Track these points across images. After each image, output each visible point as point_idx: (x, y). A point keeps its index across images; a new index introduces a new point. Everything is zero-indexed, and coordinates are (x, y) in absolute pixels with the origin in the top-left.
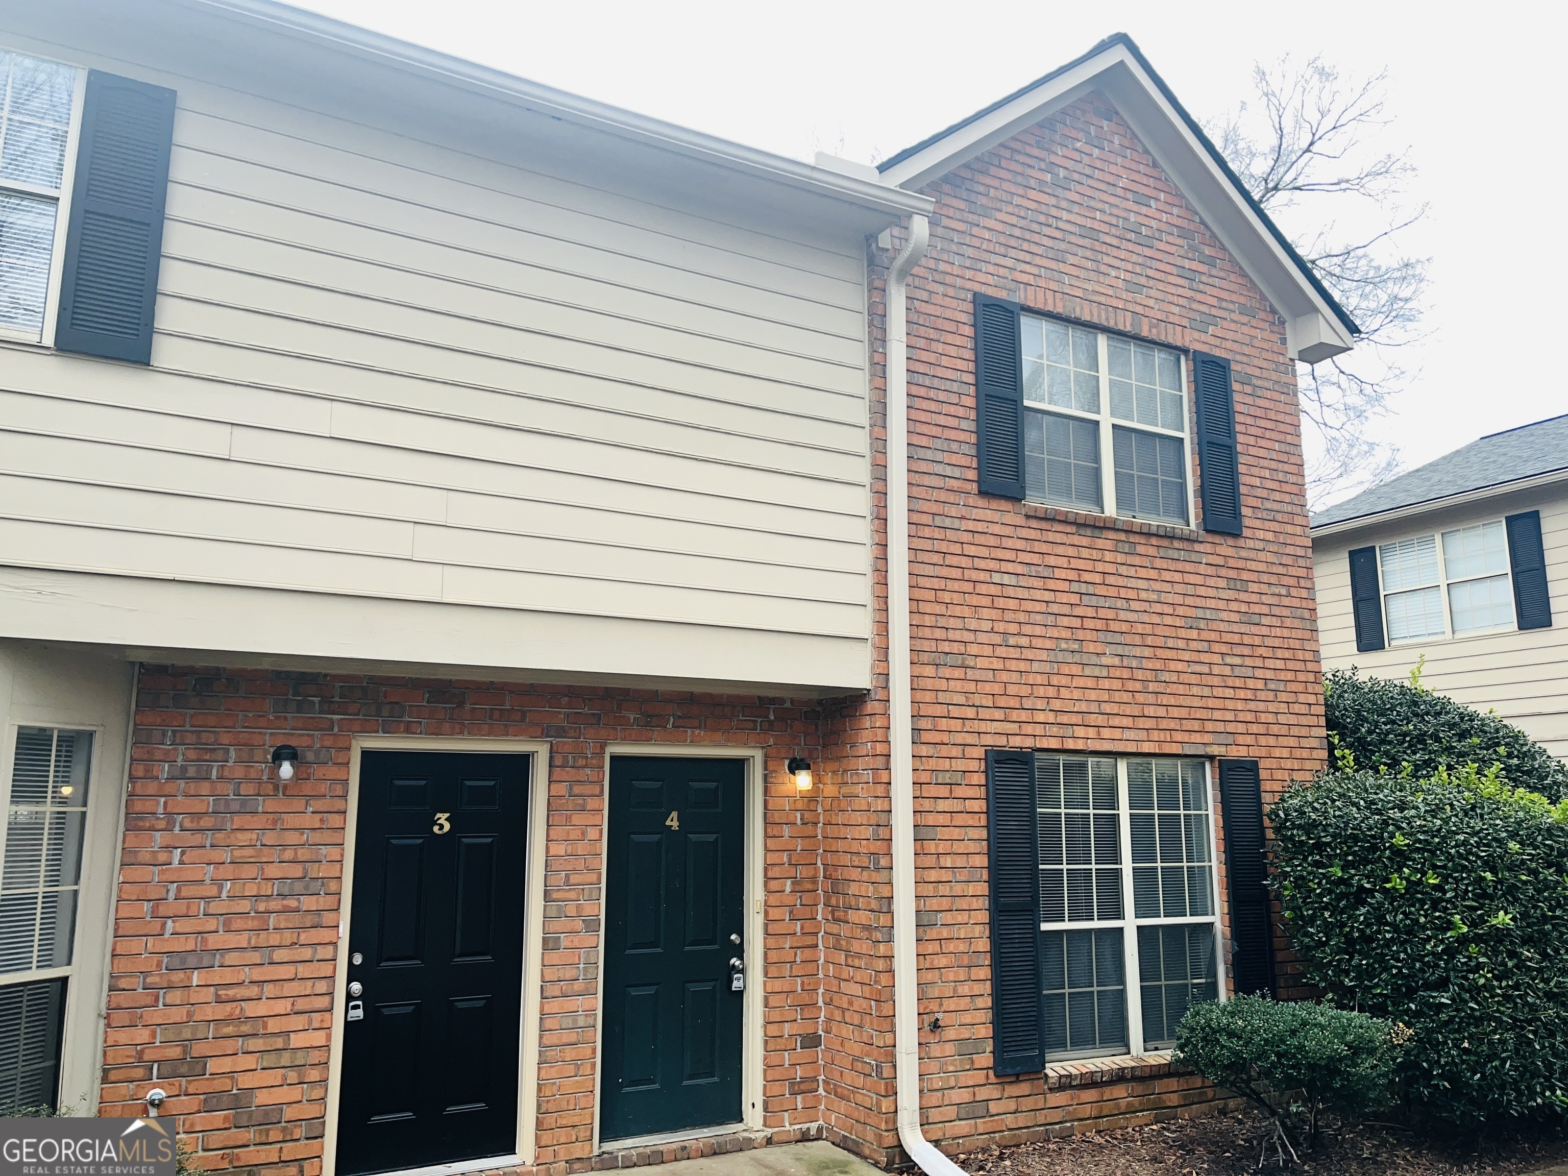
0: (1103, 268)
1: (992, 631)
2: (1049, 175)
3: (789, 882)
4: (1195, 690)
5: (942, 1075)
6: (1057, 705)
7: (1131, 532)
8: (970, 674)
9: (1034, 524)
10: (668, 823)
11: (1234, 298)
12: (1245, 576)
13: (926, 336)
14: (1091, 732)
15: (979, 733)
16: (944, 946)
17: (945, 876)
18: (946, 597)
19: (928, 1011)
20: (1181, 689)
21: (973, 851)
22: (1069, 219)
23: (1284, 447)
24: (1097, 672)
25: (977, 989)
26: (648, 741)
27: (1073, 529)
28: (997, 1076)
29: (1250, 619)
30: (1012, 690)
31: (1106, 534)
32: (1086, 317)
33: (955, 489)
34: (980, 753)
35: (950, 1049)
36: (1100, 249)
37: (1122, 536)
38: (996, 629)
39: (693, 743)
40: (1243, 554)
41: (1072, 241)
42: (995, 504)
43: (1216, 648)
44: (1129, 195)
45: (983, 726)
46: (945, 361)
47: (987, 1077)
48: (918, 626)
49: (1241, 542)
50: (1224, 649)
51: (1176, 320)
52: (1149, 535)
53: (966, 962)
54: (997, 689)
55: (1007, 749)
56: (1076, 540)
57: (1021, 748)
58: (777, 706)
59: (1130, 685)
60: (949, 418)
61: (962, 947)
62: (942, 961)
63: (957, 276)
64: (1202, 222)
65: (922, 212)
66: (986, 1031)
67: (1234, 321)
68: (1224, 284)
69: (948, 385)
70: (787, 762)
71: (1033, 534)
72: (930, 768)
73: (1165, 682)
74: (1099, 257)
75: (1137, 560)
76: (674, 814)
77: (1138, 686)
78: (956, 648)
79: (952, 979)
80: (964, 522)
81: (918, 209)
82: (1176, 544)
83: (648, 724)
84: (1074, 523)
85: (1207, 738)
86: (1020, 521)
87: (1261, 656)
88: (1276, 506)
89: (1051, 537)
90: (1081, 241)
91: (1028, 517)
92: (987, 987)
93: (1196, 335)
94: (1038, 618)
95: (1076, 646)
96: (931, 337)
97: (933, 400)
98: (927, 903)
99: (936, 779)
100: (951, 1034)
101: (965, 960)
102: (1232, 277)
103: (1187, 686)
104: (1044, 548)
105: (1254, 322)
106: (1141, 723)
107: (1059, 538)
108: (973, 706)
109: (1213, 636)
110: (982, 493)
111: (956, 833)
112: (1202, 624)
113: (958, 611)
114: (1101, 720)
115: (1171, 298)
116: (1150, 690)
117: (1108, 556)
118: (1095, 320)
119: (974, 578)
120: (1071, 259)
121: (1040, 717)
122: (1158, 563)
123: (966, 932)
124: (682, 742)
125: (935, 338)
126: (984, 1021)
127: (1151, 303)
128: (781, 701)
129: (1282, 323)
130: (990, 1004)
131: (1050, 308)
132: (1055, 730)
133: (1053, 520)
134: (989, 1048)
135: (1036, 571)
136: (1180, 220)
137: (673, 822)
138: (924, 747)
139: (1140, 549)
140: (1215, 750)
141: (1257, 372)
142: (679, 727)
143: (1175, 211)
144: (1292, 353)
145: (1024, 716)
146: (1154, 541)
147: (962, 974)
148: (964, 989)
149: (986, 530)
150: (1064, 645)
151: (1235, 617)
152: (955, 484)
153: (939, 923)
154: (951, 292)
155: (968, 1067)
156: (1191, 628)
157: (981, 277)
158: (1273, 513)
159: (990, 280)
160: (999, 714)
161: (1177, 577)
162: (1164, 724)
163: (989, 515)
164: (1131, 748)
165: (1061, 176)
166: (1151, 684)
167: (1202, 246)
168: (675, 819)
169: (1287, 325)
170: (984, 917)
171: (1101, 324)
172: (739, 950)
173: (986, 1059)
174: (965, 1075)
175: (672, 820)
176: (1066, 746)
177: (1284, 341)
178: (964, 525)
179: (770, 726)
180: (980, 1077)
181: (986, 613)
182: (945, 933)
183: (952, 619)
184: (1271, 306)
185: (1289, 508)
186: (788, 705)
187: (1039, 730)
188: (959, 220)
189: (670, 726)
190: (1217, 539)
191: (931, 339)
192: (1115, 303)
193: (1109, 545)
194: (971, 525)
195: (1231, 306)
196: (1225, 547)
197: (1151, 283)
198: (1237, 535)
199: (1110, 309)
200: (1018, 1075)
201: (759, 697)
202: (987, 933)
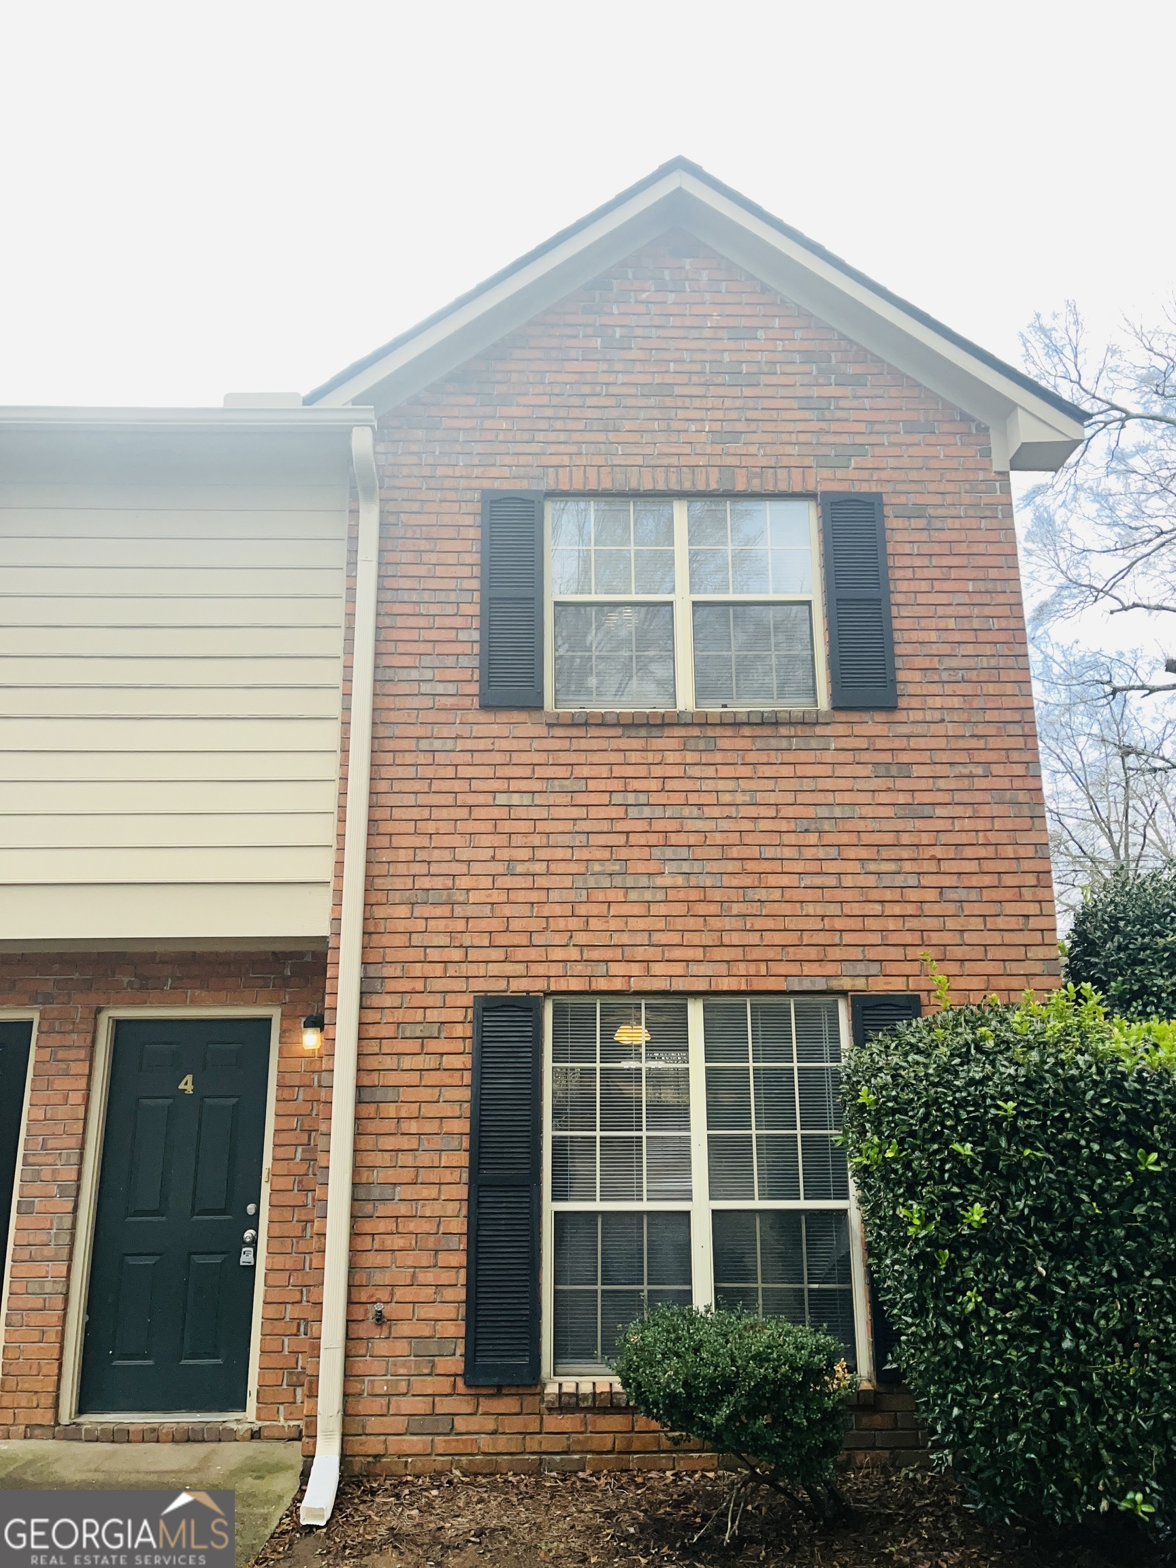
0: (675, 425)
1: (493, 859)
2: (599, 340)
3: (300, 1149)
4: (810, 908)
5: (389, 1377)
6: (581, 938)
7: (707, 724)
8: (458, 910)
9: (559, 732)
10: (181, 1086)
11: (896, 416)
12: (905, 757)
13: (416, 549)
14: (635, 969)
15: (467, 977)
16: (400, 1225)
17: (405, 1143)
18: (431, 827)
19: (374, 1300)
20: (786, 909)
21: (449, 1114)
22: (625, 381)
23: (982, 586)
24: (648, 895)
25: (446, 1277)
26: (142, 1003)
27: (619, 731)
28: (468, 1385)
29: (912, 811)
30: (515, 925)
31: (668, 732)
32: (647, 485)
33: (449, 707)
34: (468, 1000)
35: (401, 1347)
36: (673, 405)
37: (696, 731)
38: (497, 857)
39: (194, 1003)
40: (904, 729)
41: (628, 405)
42: (503, 717)
43: (851, 853)
44: (724, 334)
45: (473, 970)
46: (440, 571)
47: (454, 1385)
48: (389, 862)
49: (900, 716)
50: (864, 853)
51: (793, 462)
52: (736, 724)
53: (431, 1245)
54: (496, 925)
55: (508, 994)
56: (623, 743)
57: (528, 992)
58: (294, 961)
59: (702, 909)
60: (443, 631)
61: (427, 1226)
62: (398, 1242)
63: (461, 477)
64: (843, 337)
65: (362, 423)
66: (457, 1329)
67: (895, 444)
68: (881, 403)
69: (442, 597)
70: (303, 1020)
71: (557, 744)
72: (395, 1020)
73: (759, 901)
74: (672, 413)
75: (718, 757)
76: (189, 1078)
77: (713, 909)
78: (438, 883)
79: (410, 1263)
80: (459, 741)
81: (356, 421)
82: (784, 731)
83: (143, 987)
84: (616, 725)
85: (830, 969)
86: (543, 731)
87: (933, 858)
88: (966, 663)
89: (583, 744)
90: (642, 402)
91: (550, 725)
92: (462, 1276)
93: (827, 473)
94: (562, 840)
95: (616, 867)
96: (422, 548)
97: (422, 615)
98: (380, 1175)
99: (403, 1032)
100: (404, 1329)
101: (431, 1243)
102: (894, 392)
103: (798, 905)
104: (573, 758)
105: (932, 439)
106: (718, 954)
107: (595, 744)
108: (461, 946)
109: (845, 839)
110: (484, 707)
111: (425, 1094)
112: (827, 826)
113: (447, 841)
114: (651, 953)
115: (785, 438)
116: (734, 912)
117: (671, 757)
118: (661, 486)
119: (470, 802)
120: (628, 425)
121: (558, 954)
122: (752, 757)
123: (433, 1210)
124: (183, 1003)
125: (428, 548)
126: (453, 1316)
127: (753, 449)
128: (301, 955)
129: (984, 430)
130: (464, 1297)
131: (592, 485)
132: (579, 968)
133: (586, 724)
134: (460, 1350)
135: (560, 786)
136: (806, 343)
137: (187, 1085)
138: (388, 997)
139: (723, 743)
140: (846, 984)
141: (937, 499)
142: (176, 988)
143: (798, 334)
144: (999, 462)
145: (533, 954)
146: (747, 731)
147: (425, 1259)
148: (429, 1277)
149: (491, 747)
150: (597, 867)
151: (889, 811)
152: (449, 701)
153: (397, 1198)
154: (451, 496)
155: (426, 1371)
156: (806, 831)
157: (494, 472)
158: (961, 672)
159: (506, 472)
160: (498, 954)
161: (786, 771)
162: (755, 954)
163: (495, 730)
164: (702, 985)
165: (617, 336)
166: (735, 905)
167: (843, 365)
168: (190, 1083)
169: (991, 431)
170: (462, 1191)
171: (671, 490)
172: (254, 1222)
173: (456, 1364)
174: (422, 1381)
175: (186, 1084)
176: (594, 987)
177: (987, 453)
178: (461, 745)
179: (285, 983)
180: (444, 1385)
181: (486, 840)
182: (403, 1209)
183: (436, 850)
184: (962, 414)
185: (993, 662)
186: (309, 958)
187: (555, 969)
188: (466, 417)
189: (167, 988)
190: (854, 717)
191: (421, 551)
192: (693, 461)
193: (673, 744)
194: (470, 744)
195: (892, 428)
196: (872, 725)
197: (753, 427)
198: (893, 708)
199: (685, 469)
200: (499, 1387)
201: (274, 953)
202: (464, 1212)
